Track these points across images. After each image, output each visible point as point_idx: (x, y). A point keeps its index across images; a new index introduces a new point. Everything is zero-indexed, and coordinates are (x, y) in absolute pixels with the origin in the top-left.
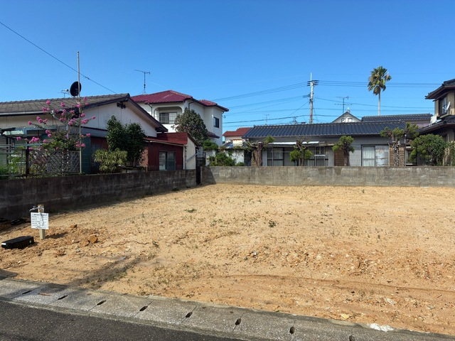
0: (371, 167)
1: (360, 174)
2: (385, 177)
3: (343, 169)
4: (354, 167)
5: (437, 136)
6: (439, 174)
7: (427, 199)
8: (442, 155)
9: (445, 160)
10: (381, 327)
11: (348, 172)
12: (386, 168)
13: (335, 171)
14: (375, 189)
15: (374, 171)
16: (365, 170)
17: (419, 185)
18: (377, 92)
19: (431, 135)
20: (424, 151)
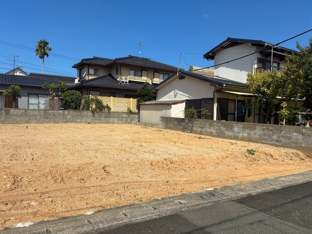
0: (34, 110)
1: (26, 114)
2: (45, 117)
3: (12, 111)
4: (21, 109)
5: (78, 92)
6: (78, 115)
7: (70, 131)
8: (80, 103)
9: (82, 107)
10: (25, 224)
11: (16, 113)
12: (45, 110)
13: (5, 112)
14: (37, 125)
15: (36, 113)
16: (29, 111)
17: (66, 122)
18: (42, 57)
19: (74, 91)
20: (70, 101)
